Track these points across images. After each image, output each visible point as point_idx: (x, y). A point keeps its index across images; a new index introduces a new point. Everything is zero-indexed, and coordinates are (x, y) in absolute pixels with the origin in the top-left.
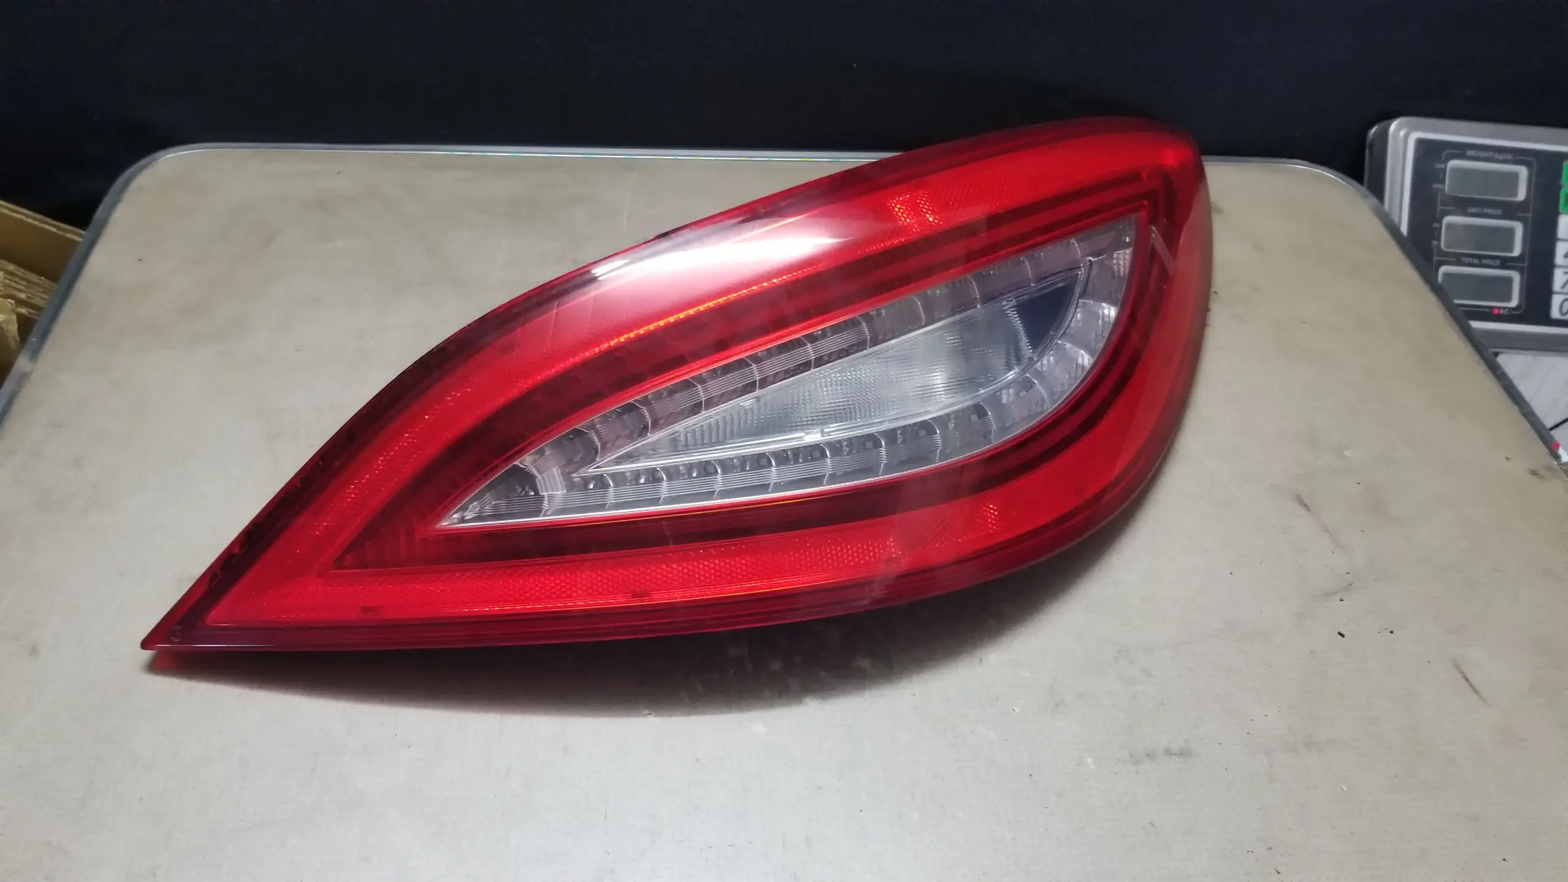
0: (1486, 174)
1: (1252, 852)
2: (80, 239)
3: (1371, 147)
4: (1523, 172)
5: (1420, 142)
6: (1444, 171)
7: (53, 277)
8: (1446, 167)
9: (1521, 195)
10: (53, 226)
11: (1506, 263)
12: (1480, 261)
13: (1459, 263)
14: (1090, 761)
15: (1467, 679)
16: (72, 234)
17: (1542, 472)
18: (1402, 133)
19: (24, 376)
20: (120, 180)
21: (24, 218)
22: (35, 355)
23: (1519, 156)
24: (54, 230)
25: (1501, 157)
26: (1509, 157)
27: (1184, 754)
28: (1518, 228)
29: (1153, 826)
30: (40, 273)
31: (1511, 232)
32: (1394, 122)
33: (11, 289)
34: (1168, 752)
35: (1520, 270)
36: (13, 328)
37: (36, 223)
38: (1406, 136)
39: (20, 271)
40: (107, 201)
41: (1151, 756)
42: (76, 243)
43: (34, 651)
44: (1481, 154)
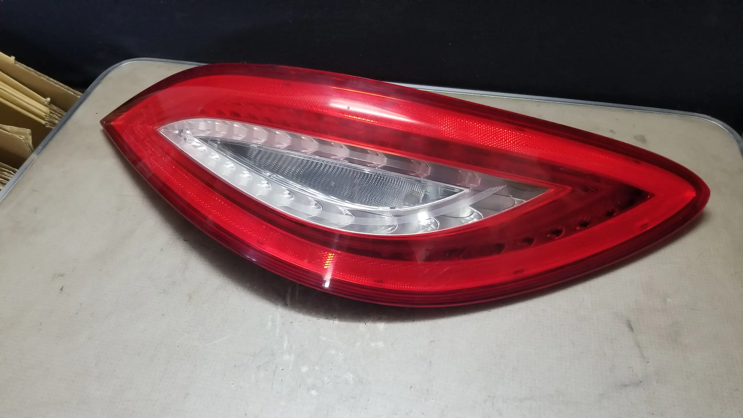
10: (71, 91)
16: (79, 95)
21: (60, 87)
24: (73, 93)
33: (52, 118)
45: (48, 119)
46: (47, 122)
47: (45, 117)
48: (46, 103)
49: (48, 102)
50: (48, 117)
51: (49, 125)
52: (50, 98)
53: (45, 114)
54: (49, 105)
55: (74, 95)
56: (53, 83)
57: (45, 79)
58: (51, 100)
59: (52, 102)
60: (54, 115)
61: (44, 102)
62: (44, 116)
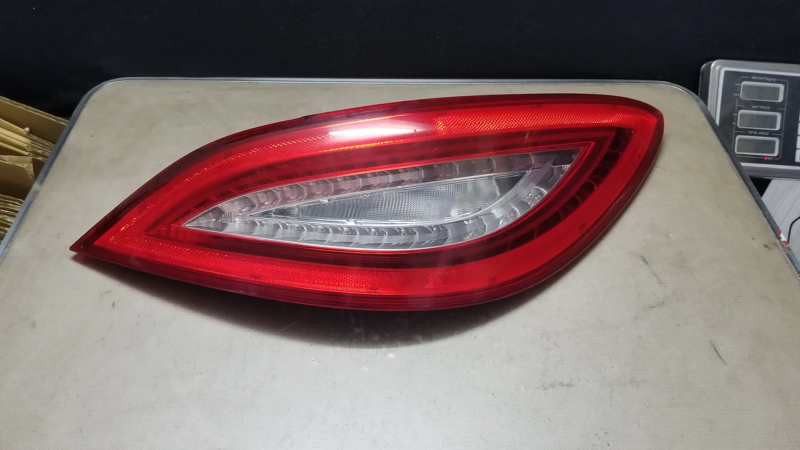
0: (762, 88)
1: (597, 435)
2: (66, 124)
3: (702, 75)
4: (782, 87)
5: (727, 73)
6: (740, 87)
7: (54, 143)
8: (741, 85)
9: (781, 99)
10: (54, 118)
11: (771, 134)
12: (758, 133)
13: (747, 134)
14: (523, 388)
15: (717, 352)
16: (63, 122)
17: (771, 246)
18: (718, 68)
19: (37, 193)
20: (86, 96)
21: (40, 115)
22: (41, 182)
23: (779, 79)
24: (54, 120)
25: (770, 80)
26: (774, 80)
27: (569, 385)
28: (779, 116)
29: (550, 420)
30: (48, 140)
31: (775, 118)
32: (714, 62)
33: (34, 148)
34: (562, 384)
35: (779, 137)
36: (31, 170)
37: (46, 117)
38: (720, 69)
39: (39, 139)
40: (79, 106)
41: (553, 386)
42: (64, 126)
43: (33, 325)
44: (760, 78)
45: (30, 149)
46: (29, 153)
47: (27, 148)
48: (25, 133)
49: (27, 132)
50: (30, 148)
51: (32, 156)
52: (29, 128)
53: (26, 145)
54: (27, 135)
55: (56, 121)
56: (32, 112)
57: (22, 108)
58: (30, 130)
59: (30, 132)
60: (35, 145)
61: (23, 132)
62: (25, 147)
